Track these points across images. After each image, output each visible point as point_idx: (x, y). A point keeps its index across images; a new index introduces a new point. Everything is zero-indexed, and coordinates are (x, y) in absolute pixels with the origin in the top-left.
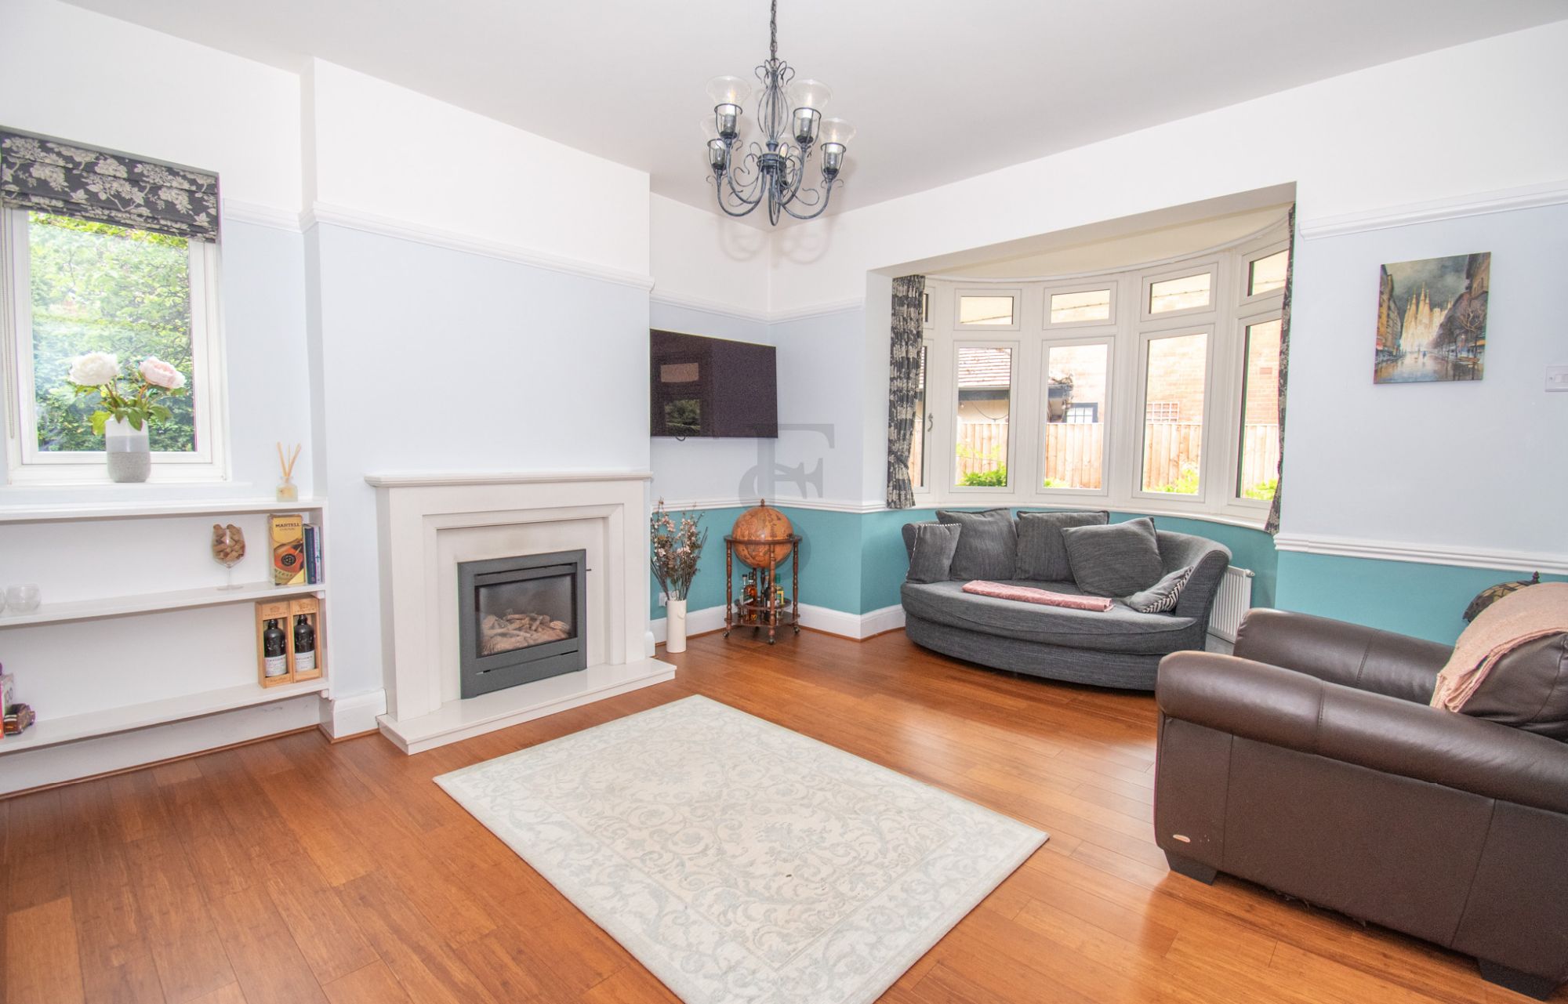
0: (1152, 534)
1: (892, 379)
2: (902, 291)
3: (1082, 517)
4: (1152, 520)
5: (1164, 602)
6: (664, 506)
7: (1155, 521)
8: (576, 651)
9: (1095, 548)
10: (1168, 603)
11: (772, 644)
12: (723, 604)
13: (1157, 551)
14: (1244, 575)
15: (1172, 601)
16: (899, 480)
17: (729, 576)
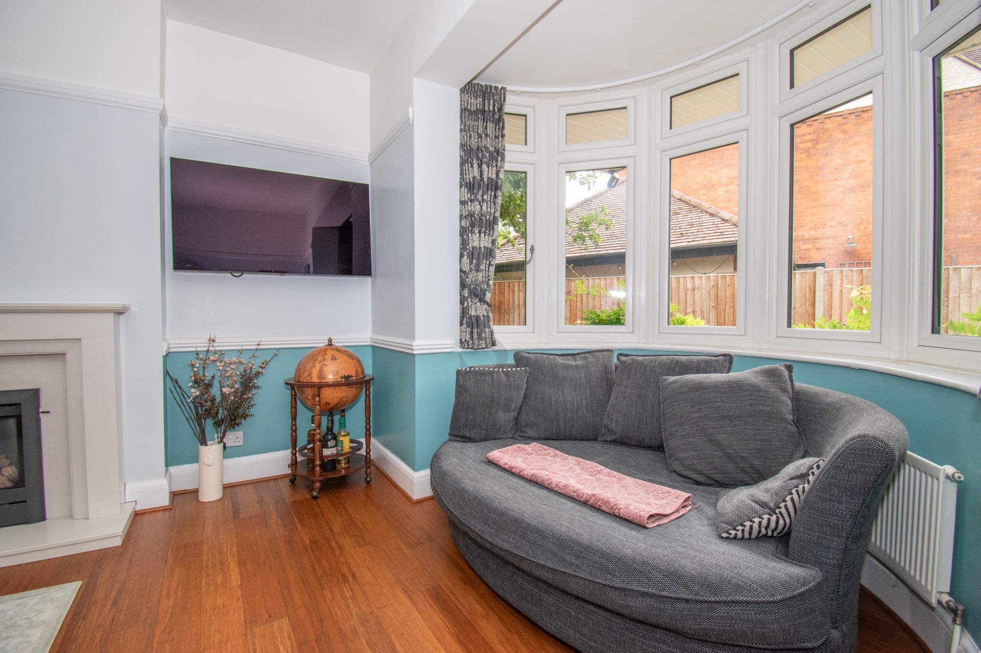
0: (784, 390)
1: (463, 203)
2: (475, 103)
3: (692, 362)
4: (789, 368)
5: (765, 522)
6: (214, 344)
7: (794, 370)
8: (25, 502)
9: (693, 406)
10: (773, 525)
11: (315, 498)
12: (286, 449)
13: (790, 417)
14: (942, 477)
15: (781, 522)
16: (472, 316)
17: (294, 418)
